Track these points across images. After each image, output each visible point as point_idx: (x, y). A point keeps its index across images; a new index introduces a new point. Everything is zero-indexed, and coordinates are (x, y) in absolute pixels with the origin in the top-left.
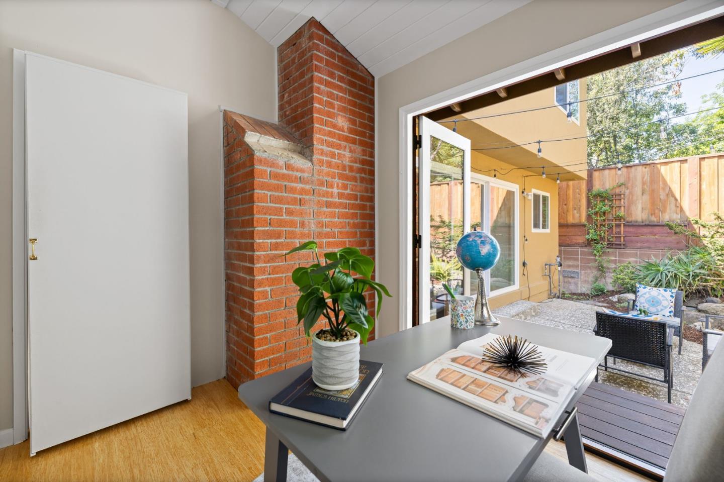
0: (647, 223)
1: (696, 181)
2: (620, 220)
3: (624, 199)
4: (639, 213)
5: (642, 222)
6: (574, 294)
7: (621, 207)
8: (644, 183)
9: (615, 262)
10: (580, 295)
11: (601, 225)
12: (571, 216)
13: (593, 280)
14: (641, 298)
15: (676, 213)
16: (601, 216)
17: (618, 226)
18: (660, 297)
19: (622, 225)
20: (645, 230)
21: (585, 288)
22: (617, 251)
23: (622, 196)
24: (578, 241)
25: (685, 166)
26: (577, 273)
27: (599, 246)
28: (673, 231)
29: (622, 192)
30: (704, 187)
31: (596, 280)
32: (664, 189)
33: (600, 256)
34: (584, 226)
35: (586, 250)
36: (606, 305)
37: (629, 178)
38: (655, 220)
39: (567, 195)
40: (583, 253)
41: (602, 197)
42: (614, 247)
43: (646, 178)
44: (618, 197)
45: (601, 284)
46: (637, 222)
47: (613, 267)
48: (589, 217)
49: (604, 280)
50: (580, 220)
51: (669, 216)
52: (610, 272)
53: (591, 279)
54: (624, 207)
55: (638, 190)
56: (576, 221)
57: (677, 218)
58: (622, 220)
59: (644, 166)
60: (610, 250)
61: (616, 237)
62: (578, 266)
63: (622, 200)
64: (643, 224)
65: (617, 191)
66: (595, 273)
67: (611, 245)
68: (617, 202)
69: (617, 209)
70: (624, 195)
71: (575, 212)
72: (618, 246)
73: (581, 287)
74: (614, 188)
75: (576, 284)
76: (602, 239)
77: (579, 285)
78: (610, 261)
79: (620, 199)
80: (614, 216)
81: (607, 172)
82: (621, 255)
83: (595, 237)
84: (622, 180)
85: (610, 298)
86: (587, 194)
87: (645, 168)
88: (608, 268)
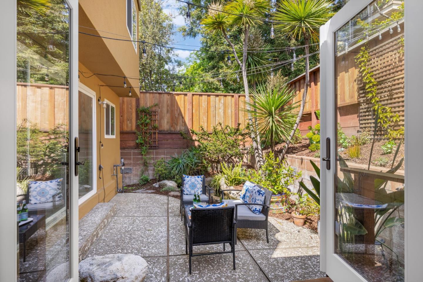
0: (169, 132)
1: (191, 107)
2: (155, 129)
3: (158, 115)
4: (165, 126)
5: (167, 131)
6: (129, 186)
7: (156, 120)
8: (168, 106)
9: (153, 158)
10: (133, 186)
11: (145, 133)
12: (126, 126)
13: (141, 173)
14: (187, 185)
15: (183, 126)
16: (145, 127)
17: (155, 133)
18: (196, 182)
19: (157, 133)
20: (168, 136)
21: (135, 180)
22: (155, 151)
23: (157, 113)
24: (130, 145)
25: (187, 97)
26: (131, 169)
27: (144, 147)
28: (182, 137)
29: (157, 110)
30: (194, 111)
31: (143, 172)
32: (177, 110)
33: (145, 155)
34: (135, 133)
35: (136, 151)
36: (153, 191)
37: (160, 101)
38: (173, 130)
39: (122, 109)
40: (134, 154)
41: (145, 112)
42: (152, 148)
43: (168, 102)
44: (154, 114)
45: (145, 176)
46: (164, 131)
47: (152, 162)
48: (137, 126)
49: (147, 172)
50: (132, 128)
51: (179, 128)
52: (151, 166)
53: (139, 173)
54: (158, 120)
55: (165, 110)
56: (129, 130)
57: (183, 128)
58: (157, 130)
59: (168, 95)
60: (151, 151)
61: (153, 141)
62: (131, 164)
63: (157, 116)
64: (167, 132)
65: (154, 109)
66: (142, 167)
67: (151, 147)
68: (154, 117)
69: (154, 121)
70: (158, 112)
71: (129, 122)
72: (155, 148)
73: (133, 180)
74: (152, 107)
75: (130, 178)
76: (146, 142)
77: (132, 179)
78: (150, 159)
79: (156, 115)
80: (153, 127)
81: (148, 95)
82: (157, 154)
83: (142, 142)
84: (156, 103)
85: (154, 185)
86: (136, 109)
87: (168, 96)
88: (150, 164)
